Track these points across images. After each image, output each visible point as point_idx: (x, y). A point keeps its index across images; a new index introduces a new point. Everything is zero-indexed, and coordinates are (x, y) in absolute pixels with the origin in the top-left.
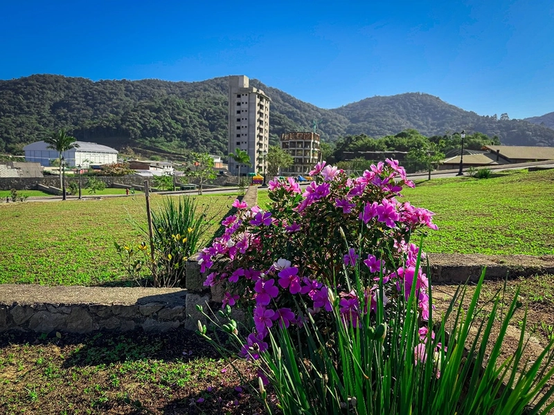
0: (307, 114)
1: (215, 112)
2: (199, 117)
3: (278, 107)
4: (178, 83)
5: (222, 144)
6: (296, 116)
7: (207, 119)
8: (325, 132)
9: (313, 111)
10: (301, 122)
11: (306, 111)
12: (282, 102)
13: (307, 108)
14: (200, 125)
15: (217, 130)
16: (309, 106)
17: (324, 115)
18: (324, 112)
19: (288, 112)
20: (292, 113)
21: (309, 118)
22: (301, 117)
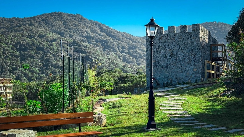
0: (120, 42)
1: (28, 44)
2: (12, 49)
3: (94, 36)
4: (10, 19)
5: (28, 72)
6: (109, 44)
7: (20, 50)
8: (133, 56)
9: (125, 39)
10: (112, 48)
11: (119, 39)
12: (99, 32)
13: (120, 36)
14: (12, 55)
15: (27, 59)
16: (123, 35)
17: (135, 42)
18: (135, 40)
19: (103, 41)
20: (106, 41)
21: (121, 45)
22: (113, 45)
